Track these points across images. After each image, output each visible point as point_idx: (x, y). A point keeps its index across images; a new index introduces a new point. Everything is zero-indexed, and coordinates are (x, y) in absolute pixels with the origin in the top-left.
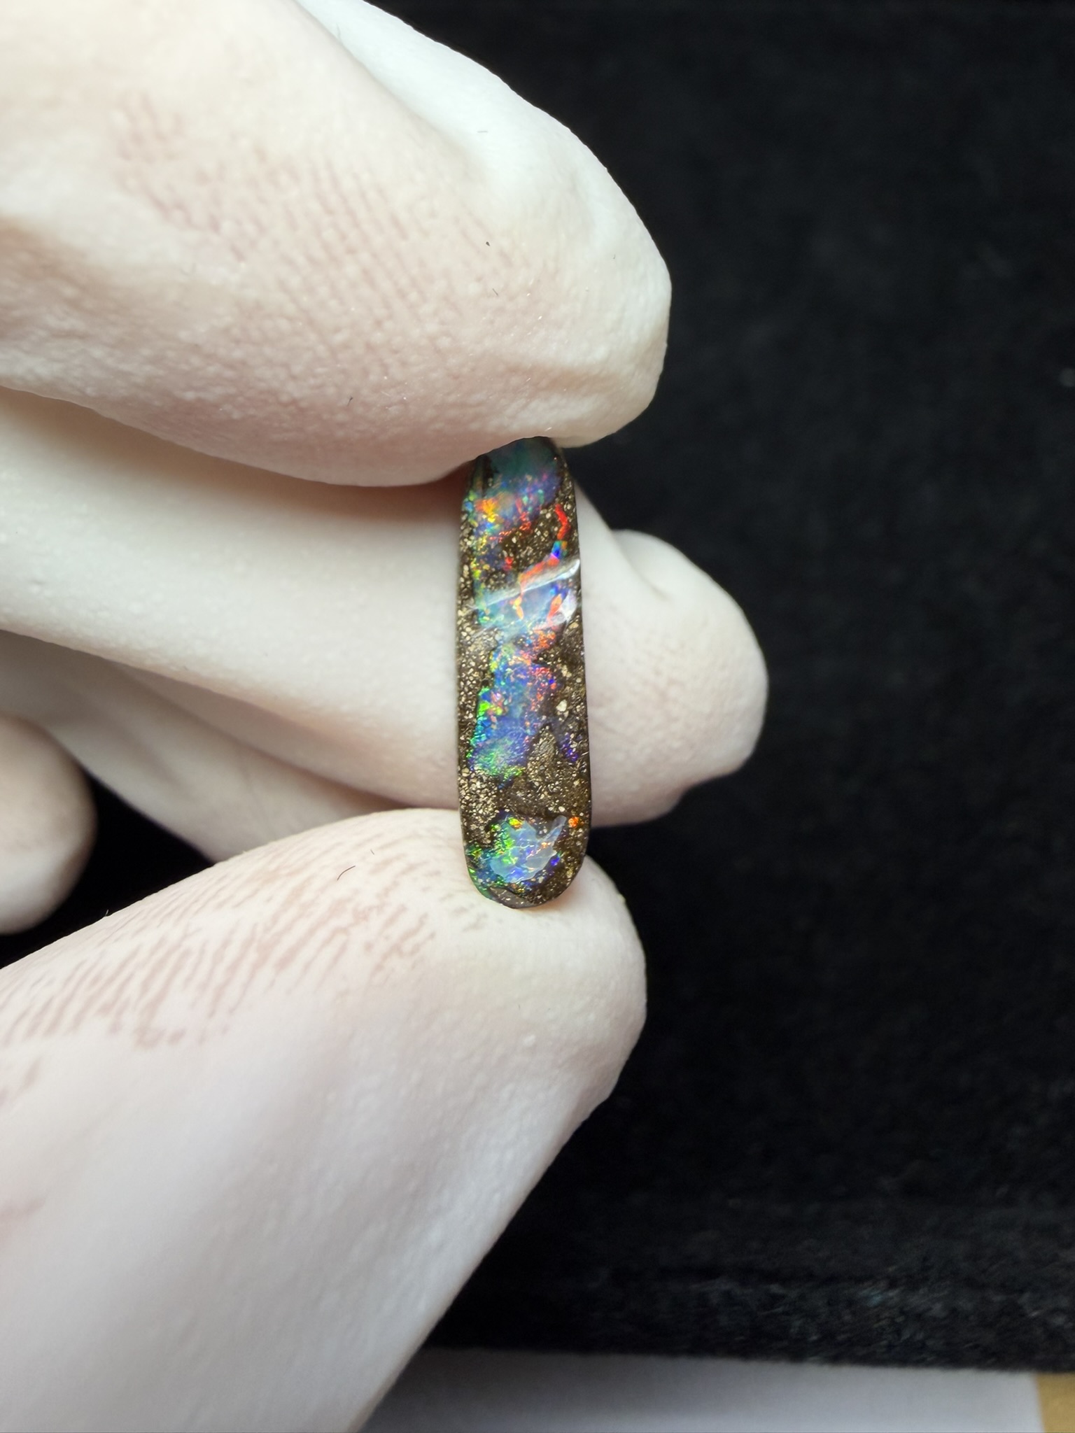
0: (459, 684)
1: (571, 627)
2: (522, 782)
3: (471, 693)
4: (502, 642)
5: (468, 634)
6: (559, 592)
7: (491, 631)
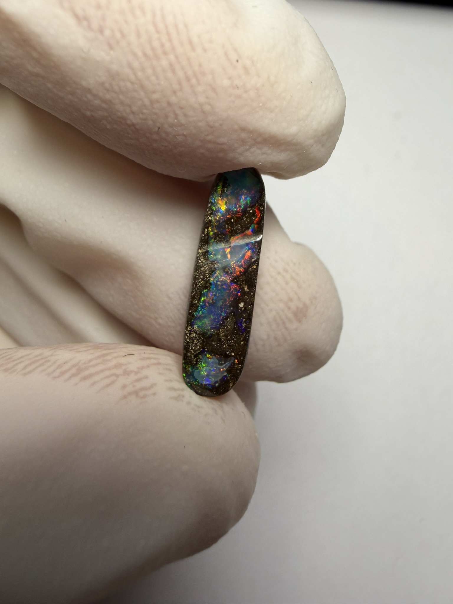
0: (193, 285)
1: (253, 267)
2: (216, 337)
3: (198, 291)
4: (217, 269)
5: (202, 262)
6: (249, 249)
7: (213, 262)
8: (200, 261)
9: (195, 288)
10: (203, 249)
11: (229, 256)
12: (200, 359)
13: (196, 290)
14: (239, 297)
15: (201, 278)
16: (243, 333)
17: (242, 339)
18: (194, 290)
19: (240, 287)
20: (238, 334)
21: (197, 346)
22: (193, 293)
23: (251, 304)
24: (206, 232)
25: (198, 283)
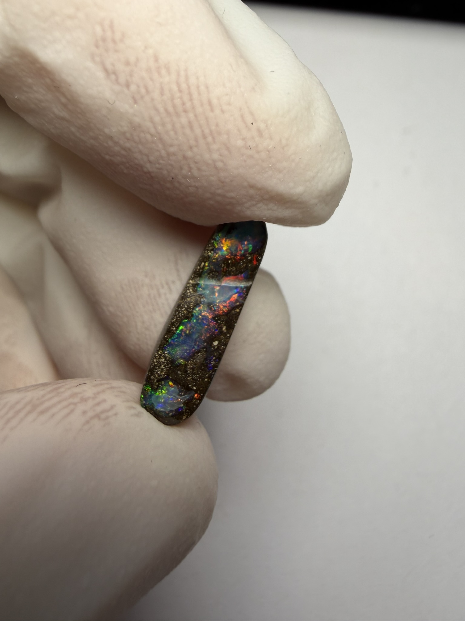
0: (175, 312)
1: (236, 311)
2: (183, 368)
3: (179, 319)
4: (202, 302)
6: (237, 293)
7: (201, 296)
8: (188, 292)
9: (177, 315)
10: (195, 280)
11: (217, 294)
12: (162, 385)
13: (177, 318)
14: (215, 335)
15: (185, 308)
16: (209, 370)
17: (207, 376)
18: (175, 317)
19: (219, 325)
20: (205, 370)
21: (163, 371)
22: (173, 320)
23: (224, 345)
24: (202, 266)
25: (180, 311)
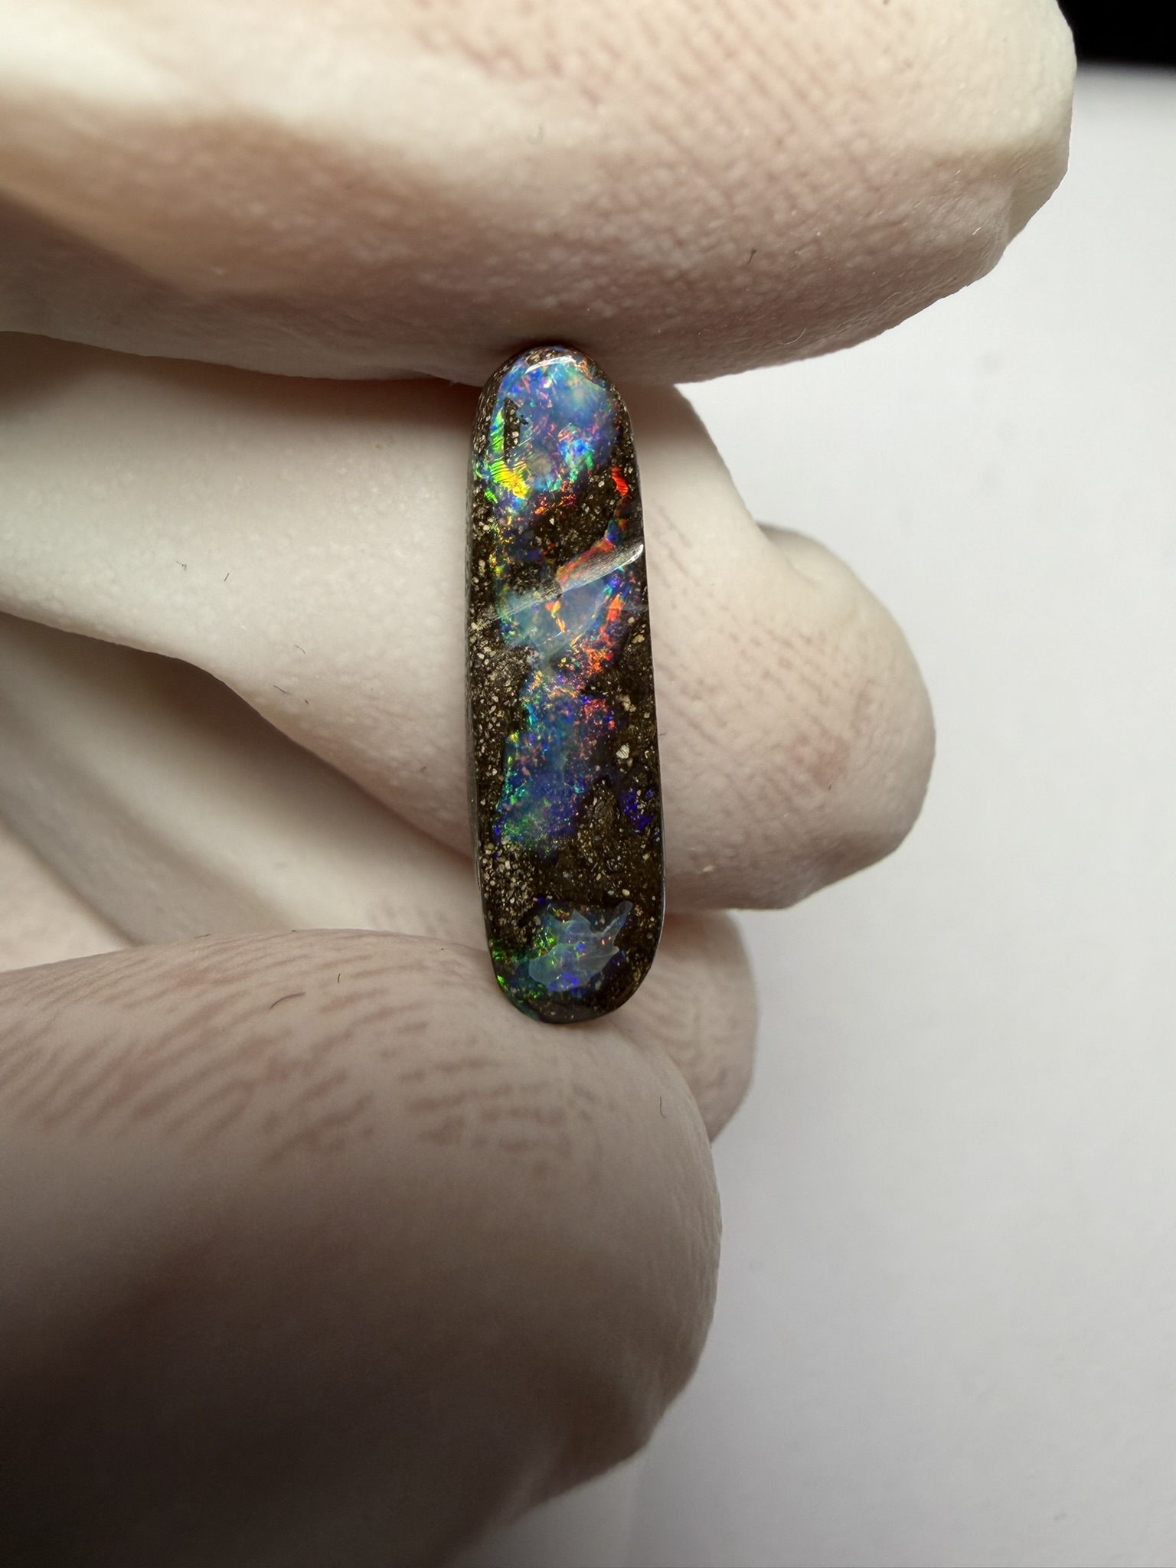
1: (635, 642)
2: (570, 858)
3: (494, 740)
5: (487, 656)
6: (616, 591)
7: (520, 651)
8: (481, 656)
9: (483, 734)
10: (483, 618)
11: (561, 624)
12: (538, 927)
13: (486, 741)
14: (612, 732)
15: (495, 704)
16: (642, 828)
17: (643, 846)
18: (482, 741)
19: (608, 703)
20: (630, 835)
21: (521, 893)
22: (480, 750)
23: (650, 745)
24: (482, 570)
25: (488, 720)
